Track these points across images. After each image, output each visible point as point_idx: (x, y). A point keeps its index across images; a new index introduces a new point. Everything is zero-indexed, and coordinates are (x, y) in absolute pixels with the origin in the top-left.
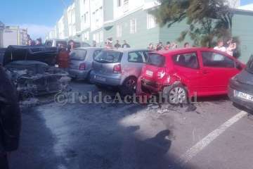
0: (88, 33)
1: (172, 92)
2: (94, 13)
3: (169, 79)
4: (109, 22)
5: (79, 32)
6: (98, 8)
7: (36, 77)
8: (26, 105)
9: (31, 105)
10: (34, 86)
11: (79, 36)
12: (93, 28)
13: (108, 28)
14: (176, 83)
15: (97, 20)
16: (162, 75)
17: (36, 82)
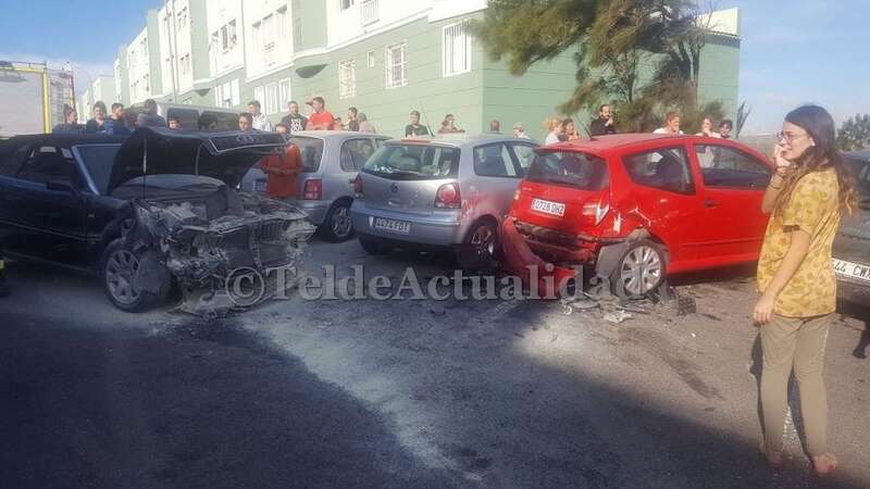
0: (235, 83)
1: (627, 260)
2: (257, 25)
3: (617, 226)
4: (312, 54)
5: (204, 81)
6: (273, 10)
7: (227, 224)
8: (200, 314)
9: (219, 311)
10: (222, 254)
11: (203, 92)
12: (256, 70)
13: (308, 72)
14: (636, 234)
15: (269, 47)
16: (598, 211)
17: (227, 240)
